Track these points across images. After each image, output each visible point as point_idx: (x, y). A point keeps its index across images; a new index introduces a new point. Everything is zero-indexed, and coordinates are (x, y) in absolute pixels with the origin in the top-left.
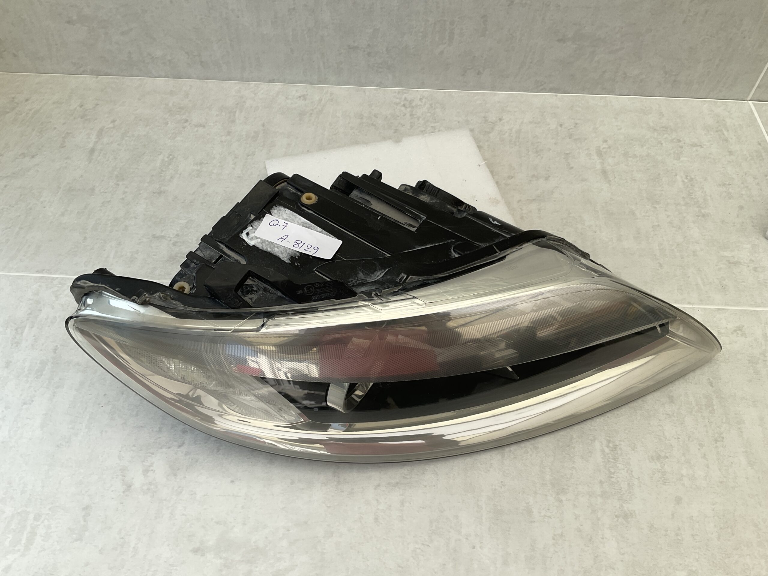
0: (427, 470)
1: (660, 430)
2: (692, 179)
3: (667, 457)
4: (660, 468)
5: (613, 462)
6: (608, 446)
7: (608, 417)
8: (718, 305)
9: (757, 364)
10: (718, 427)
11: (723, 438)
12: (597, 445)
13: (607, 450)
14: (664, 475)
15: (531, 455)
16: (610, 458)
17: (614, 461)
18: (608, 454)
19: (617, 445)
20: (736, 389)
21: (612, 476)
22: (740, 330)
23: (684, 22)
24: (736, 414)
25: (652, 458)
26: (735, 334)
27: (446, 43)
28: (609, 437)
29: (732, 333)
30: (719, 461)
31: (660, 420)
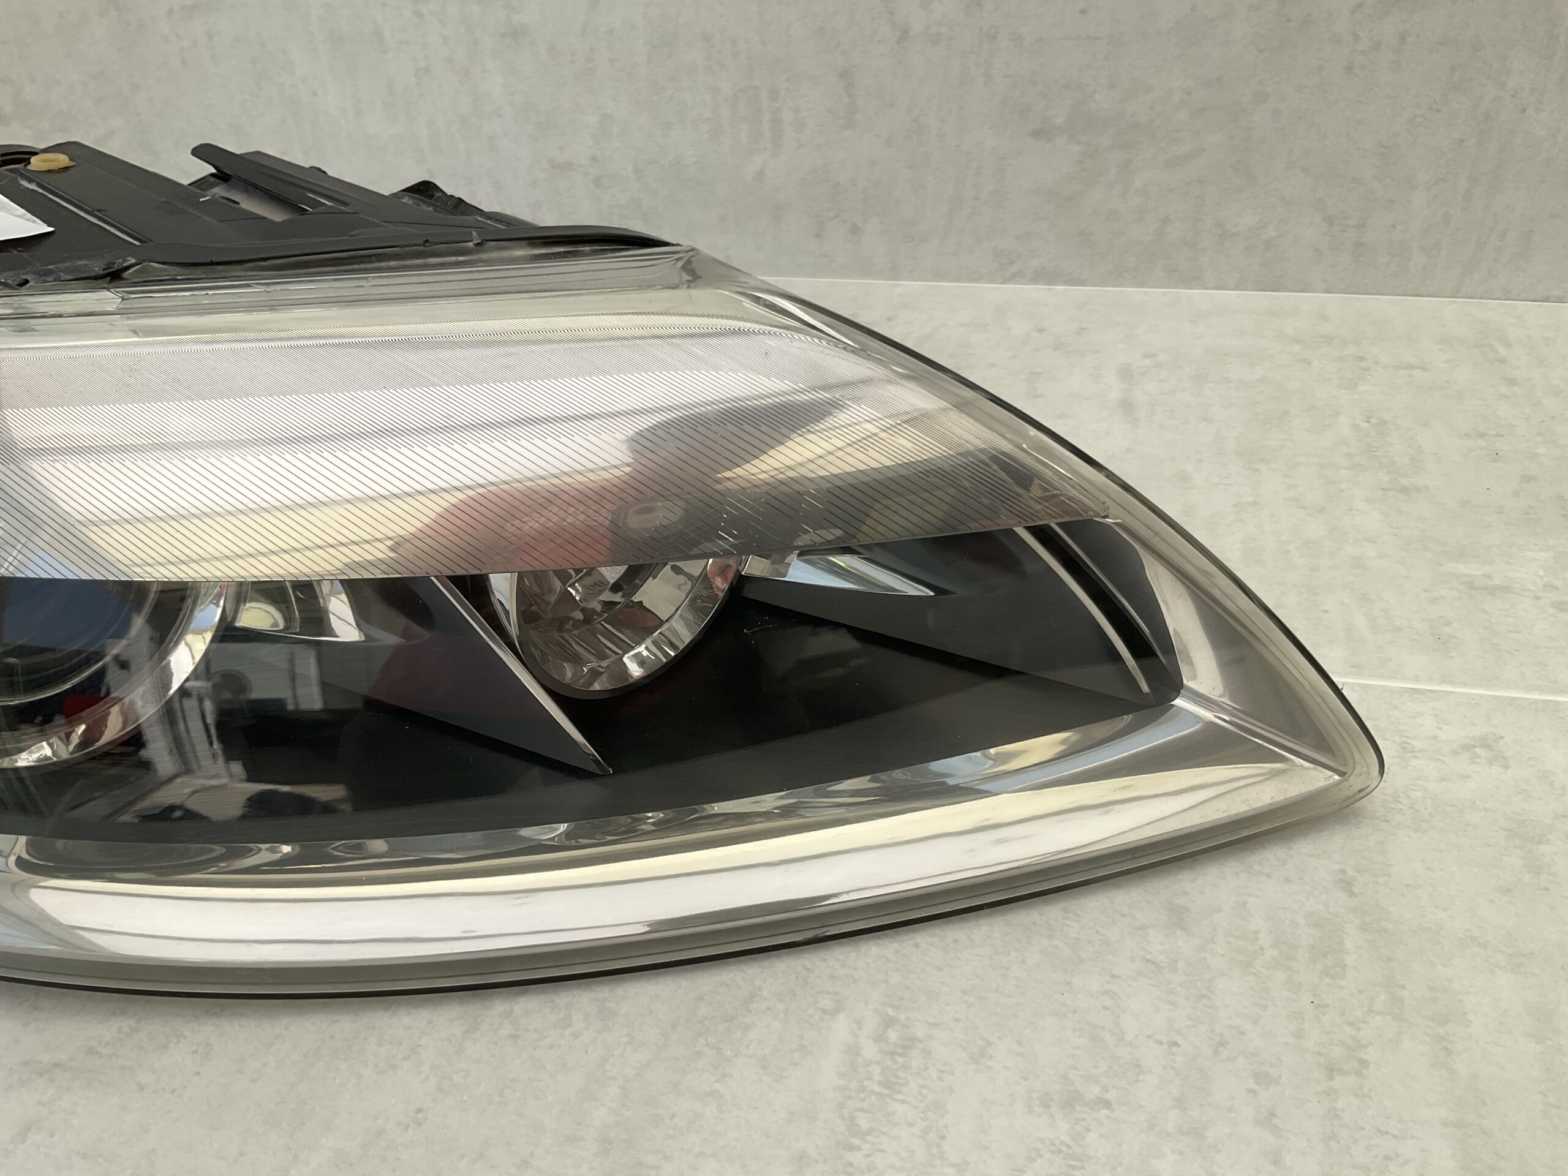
0: (185, 1037)
1: (1106, 1008)
2: (1383, 423)
3: (1108, 1105)
4: (1067, 1139)
5: (878, 1094)
6: (879, 1039)
7: (917, 946)
8: (1417, 679)
9: (1540, 843)
10: (1350, 1024)
11: (1364, 1063)
12: (840, 1029)
13: (870, 1050)
14: (1074, 1167)
15: (575, 1036)
16: (871, 1079)
17: (886, 1092)
18: (869, 1063)
19: (915, 1039)
20: (1445, 910)
21: (856, 1142)
22: (1486, 746)
23: (1349, 69)
24: (1433, 989)
25: (1045, 1101)
26: (1466, 755)
27: (765, 148)
28: (897, 1008)
29: (1455, 753)
30: (1332, 1143)
31: (1113, 976)
